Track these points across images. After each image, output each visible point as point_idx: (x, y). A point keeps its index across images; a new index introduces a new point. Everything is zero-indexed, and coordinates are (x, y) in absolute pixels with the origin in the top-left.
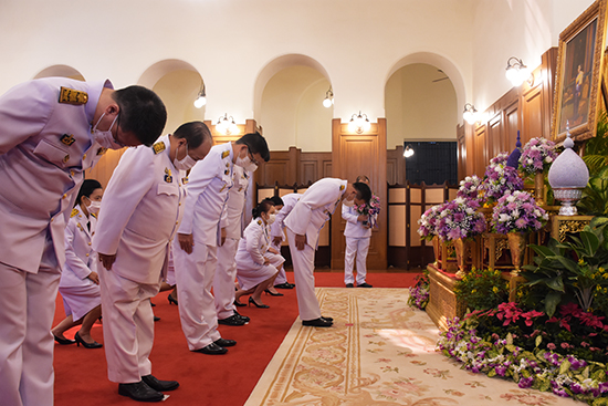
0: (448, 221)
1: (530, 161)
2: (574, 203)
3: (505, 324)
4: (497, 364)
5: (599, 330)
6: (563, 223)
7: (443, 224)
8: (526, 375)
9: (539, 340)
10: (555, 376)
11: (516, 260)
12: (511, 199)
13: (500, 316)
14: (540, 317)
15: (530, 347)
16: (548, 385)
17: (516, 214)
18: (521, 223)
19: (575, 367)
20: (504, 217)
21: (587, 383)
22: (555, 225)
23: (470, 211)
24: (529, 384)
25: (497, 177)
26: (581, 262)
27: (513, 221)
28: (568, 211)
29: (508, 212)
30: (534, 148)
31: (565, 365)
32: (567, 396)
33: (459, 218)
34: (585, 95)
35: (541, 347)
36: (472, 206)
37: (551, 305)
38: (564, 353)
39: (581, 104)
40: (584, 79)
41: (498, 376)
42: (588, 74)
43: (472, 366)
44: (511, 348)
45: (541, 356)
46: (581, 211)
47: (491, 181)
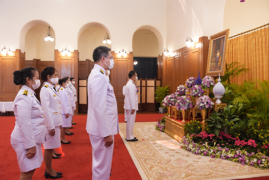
0: (180, 104)
1: (206, 84)
2: (221, 99)
3: (203, 138)
4: (204, 151)
5: (230, 139)
6: (218, 106)
7: (179, 105)
8: (213, 154)
9: (215, 143)
10: (221, 154)
11: (204, 118)
12: (203, 98)
13: (201, 136)
14: (214, 136)
15: (212, 145)
16: (219, 157)
17: (205, 103)
18: (207, 106)
19: (226, 151)
20: (201, 104)
21: (230, 155)
22: (216, 106)
23: (188, 101)
24: (214, 157)
25: (196, 89)
26: (226, 120)
27: (204, 106)
28: (219, 102)
29: (203, 103)
30: (207, 80)
31: (224, 150)
32: (225, 159)
33: (185, 103)
34: (220, 61)
35: (216, 145)
36: (188, 99)
37: (217, 133)
38: (223, 147)
39: (219, 64)
40: (220, 55)
41: (205, 155)
42: (221, 54)
43: (195, 153)
44: (207, 146)
45: (216, 148)
46: (222, 102)
47: (194, 91)
